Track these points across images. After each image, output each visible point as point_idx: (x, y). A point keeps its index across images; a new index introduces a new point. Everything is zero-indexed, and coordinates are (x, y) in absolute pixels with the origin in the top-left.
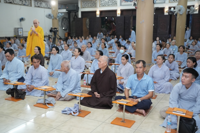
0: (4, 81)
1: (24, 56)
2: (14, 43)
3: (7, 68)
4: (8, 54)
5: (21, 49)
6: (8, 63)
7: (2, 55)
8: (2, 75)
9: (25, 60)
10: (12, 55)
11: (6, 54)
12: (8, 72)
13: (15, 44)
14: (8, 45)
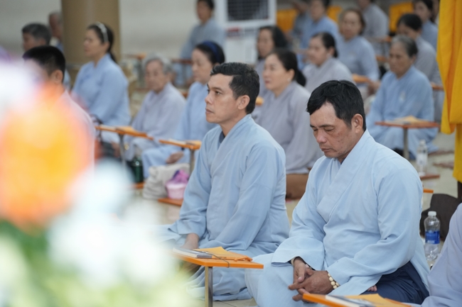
0: (296, 274)
1: (411, 119)
2: (361, 33)
3: (317, 200)
4: (327, 111)
5: (400, 74)
6: (324, 166)
7: (290, 109)
8: (286, 236)
9: (415, 144)
10: (348, 119)
11: (317, 113)
12: (320, 225)
13: (364, 43)
14: (317, 48)
